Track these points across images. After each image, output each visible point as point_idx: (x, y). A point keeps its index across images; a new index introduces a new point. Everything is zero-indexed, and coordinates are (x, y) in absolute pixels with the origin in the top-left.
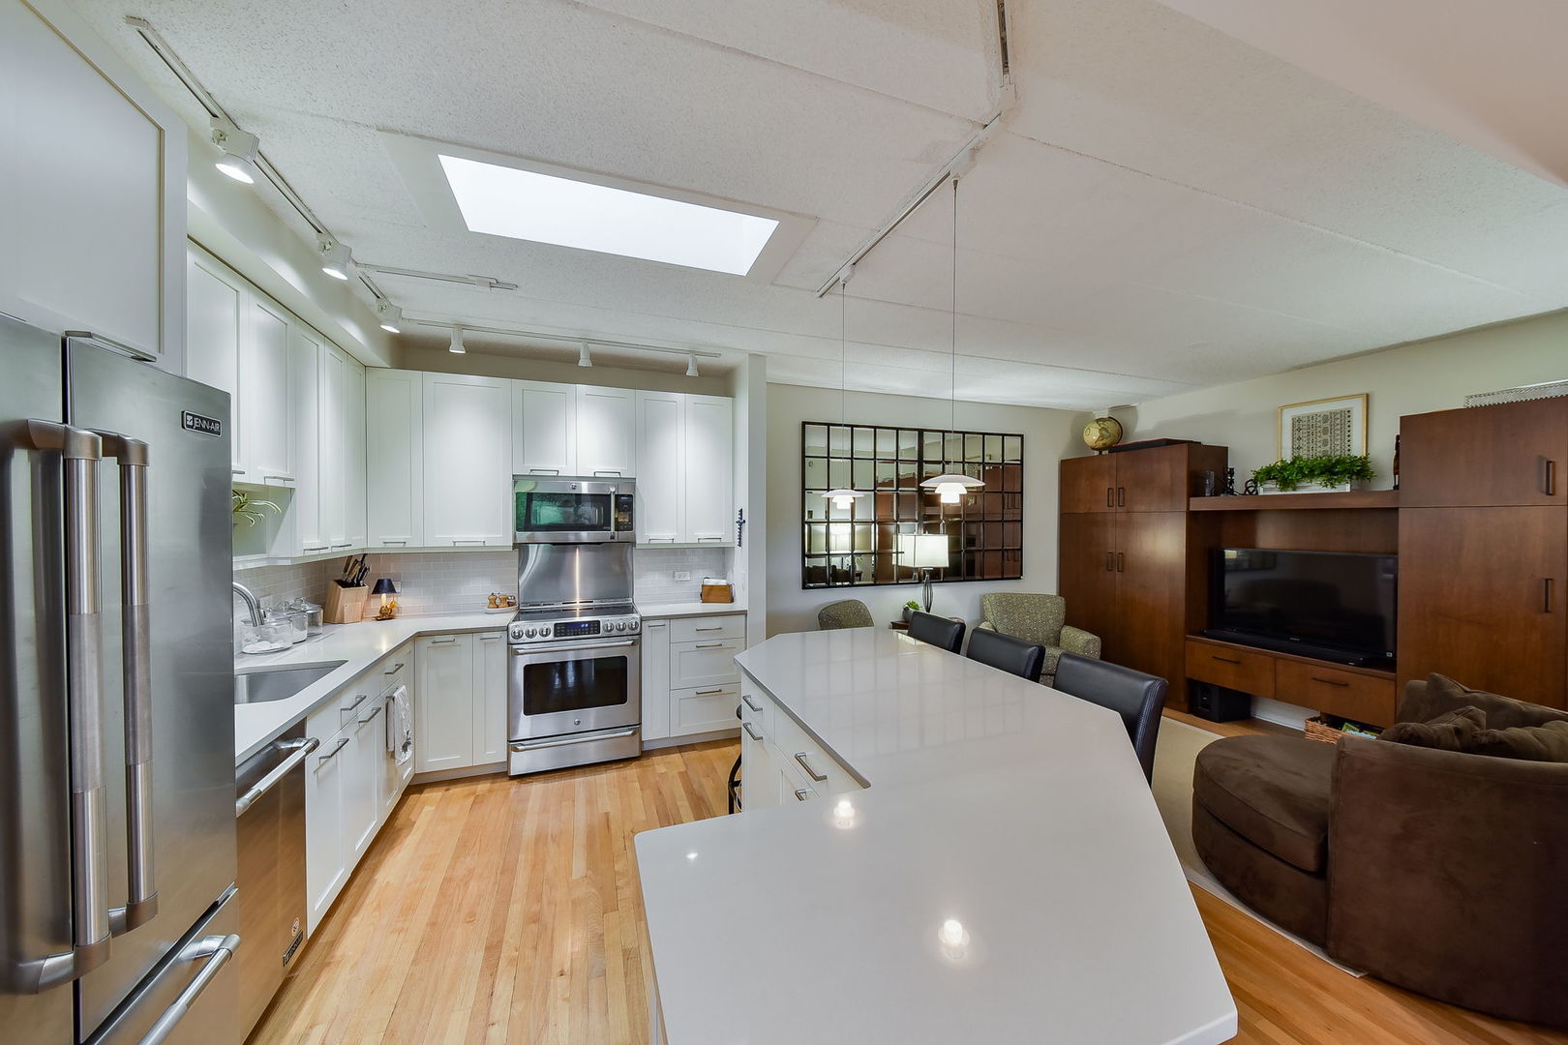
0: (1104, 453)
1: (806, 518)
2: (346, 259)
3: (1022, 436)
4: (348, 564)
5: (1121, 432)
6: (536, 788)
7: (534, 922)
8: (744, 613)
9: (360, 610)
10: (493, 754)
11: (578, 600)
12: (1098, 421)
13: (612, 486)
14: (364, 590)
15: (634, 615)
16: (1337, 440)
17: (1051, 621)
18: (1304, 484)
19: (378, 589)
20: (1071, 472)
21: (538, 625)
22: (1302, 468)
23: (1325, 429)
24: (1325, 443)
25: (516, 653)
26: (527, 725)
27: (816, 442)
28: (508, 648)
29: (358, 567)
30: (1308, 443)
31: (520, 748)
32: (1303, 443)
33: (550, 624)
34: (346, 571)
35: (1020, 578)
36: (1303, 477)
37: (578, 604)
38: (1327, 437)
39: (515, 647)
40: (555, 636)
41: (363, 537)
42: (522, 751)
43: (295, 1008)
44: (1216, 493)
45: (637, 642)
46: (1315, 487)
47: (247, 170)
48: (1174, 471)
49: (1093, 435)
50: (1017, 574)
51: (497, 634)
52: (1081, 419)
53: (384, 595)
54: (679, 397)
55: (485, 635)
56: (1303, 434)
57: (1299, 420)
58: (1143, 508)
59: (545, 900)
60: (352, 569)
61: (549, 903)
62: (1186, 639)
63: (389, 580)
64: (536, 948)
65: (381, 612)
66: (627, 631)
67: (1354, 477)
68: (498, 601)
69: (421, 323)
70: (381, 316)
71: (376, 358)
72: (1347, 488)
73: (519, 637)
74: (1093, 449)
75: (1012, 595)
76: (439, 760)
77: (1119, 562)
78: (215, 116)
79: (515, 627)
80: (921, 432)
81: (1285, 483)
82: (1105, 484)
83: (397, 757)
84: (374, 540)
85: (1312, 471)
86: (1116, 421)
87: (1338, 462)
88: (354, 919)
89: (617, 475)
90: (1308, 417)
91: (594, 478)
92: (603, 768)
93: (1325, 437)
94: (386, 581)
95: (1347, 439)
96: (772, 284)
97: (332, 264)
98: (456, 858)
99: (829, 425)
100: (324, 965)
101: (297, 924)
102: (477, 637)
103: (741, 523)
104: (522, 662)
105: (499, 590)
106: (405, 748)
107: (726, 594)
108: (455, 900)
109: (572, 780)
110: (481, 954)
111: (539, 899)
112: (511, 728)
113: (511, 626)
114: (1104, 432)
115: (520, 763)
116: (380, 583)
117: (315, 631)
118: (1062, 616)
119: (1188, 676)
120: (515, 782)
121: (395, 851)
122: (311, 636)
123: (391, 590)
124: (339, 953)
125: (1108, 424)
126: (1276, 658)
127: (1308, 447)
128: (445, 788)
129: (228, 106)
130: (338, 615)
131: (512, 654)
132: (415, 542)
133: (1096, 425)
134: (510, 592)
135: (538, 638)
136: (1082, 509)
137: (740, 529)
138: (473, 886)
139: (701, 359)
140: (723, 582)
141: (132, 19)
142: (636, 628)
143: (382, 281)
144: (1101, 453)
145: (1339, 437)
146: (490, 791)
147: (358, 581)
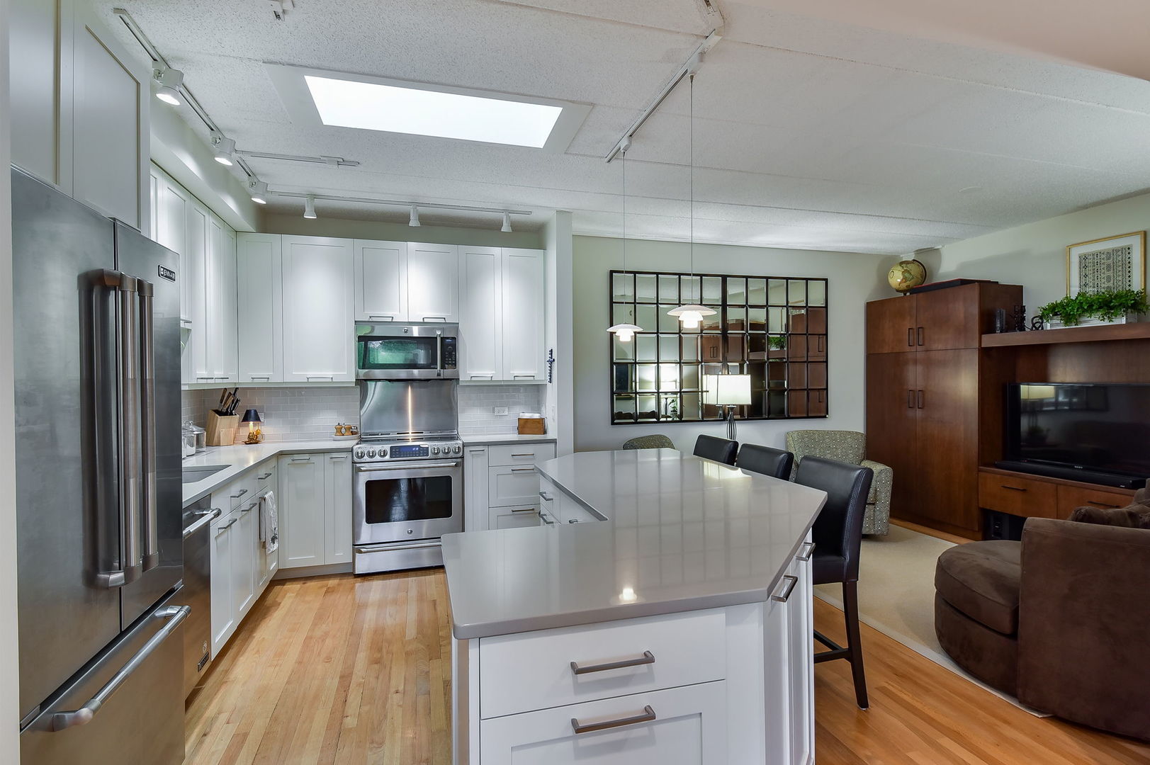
0: (908, 294)
1: (614, 359)
2: (232, 150)
3: (826, 280)
4: (223, 396)
5: (925, 273)
6: (377, 584)
7: (376, 663)
8: (554, 441)
9: (233, 436)
10: (341, 555)
11: (410, 431)
12: (901, 263)
13: (439, 329)
14: (236, 418)
15: (459, 442)
16: (1119, 276)
17: (851, 456)
18: (1083, 319)
19: (246, 418)
20: (876, 313)
21: (377, 448)
22: (1082, 303)
23: (1109, 266)
24: (1109, 279)
25: (359, 470)
26: (368, 532)
27: (623, 290)
28: (353, 466)
29: (231, 398)
30: (1094, 280)
31: (362, 550)
32: (1089, 280)
33: (387, 447)
34: (221, 402)
35: (825, 417)
36: (1083, 312)
37: (410, 434)
38: (1111, 273)
39: (358, 465)
40: (391, 457)
41: (236, 373)
42: (365, 552)
43: (205, 704)
44: (1007, 329)
45: (460, 465)
46: (1094, 321)
47: (175, 96)
48: (967, 309)
49: (896, 278)
50: (822, 413)
51: (344, 455)
52: (887, 262)
53: (251, 423)
54: (496, 251)
55: (334, 455)
56: (1089, 271)
57: (1086, 258)
58: (940, 347)
59: (384, 650)
60: (227, 400)
61: (387, 653)
62: (979, 471)
63: (255, 411)
64: (377, 678)
65: (249, 437)
66: (451, 454)
67: (1129, 310)
68: (343, 430)
69: (281, 194)
70: (252, 190)
71: (245, 224)
72: (1123, 321)
73: (362, 457)
74: (898, 291)
75: (814, 432)
76: (297, 559)
77: (921, 399)
78: (155, 60)
79: (358, 448)
80: (724, 278)
81: (1068, 318)
82: (908, 324)
83: (267, 546)
84: (245, 376)
85: (1091, 306)
86: (921, 265)
87: (1117, 296)
88: (241, 658)
89: (443, 321)
90: (1093, 255)
91: (424, 323)
92: (432, 571)
93: (1108, 273)
94: (253, 411)
95: (1128, 274)
96: (565, 153)
97: (221, 154)
98: (315, 625)
99: (635, 273)
100: (223, 682)
101: (205, 645)
102: (327, 457)
103: (551, 362)
104: (363, 478)
105: (343, 421)
106: (273, 540)
107: (540, 426)
108: (315, 649)
109: (406, 579)
110: (337, 680)
111: (380, 650)
112: (355, 534)
113: (355, 447)
114: (906, 275)
115: (363, 564)
116: (248, 412)
117: (200, 450)
118: (861, 451)
119: (981, 506)
120: (359, 579)
121: (267, 620)
122: (198, 452)
123: (257, 419)
124: (232, 677)
125: (910, 267)
126: (1058, 484)
127: (1094, 284)
128: (302, 582)
129: (164, 53)
130: (216, 439)
131: (356, 471)
132: (276, 378)
133: (900, 268)
134: (353, 423)
135: (377, 458)
136: (886, 350)
137: (551, 367)
138: (329, 642)
139: (514, 217)
140: (536, 416)
141: (117, 10)
142: (459, 452)
143: (253, 163)
144: (905, 294)
145: (1120, 273)
146: (339, 585)
147: (231, 412)
